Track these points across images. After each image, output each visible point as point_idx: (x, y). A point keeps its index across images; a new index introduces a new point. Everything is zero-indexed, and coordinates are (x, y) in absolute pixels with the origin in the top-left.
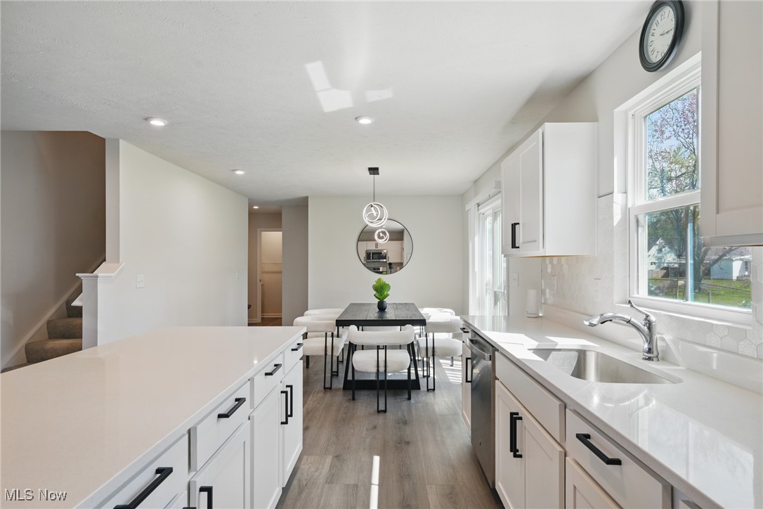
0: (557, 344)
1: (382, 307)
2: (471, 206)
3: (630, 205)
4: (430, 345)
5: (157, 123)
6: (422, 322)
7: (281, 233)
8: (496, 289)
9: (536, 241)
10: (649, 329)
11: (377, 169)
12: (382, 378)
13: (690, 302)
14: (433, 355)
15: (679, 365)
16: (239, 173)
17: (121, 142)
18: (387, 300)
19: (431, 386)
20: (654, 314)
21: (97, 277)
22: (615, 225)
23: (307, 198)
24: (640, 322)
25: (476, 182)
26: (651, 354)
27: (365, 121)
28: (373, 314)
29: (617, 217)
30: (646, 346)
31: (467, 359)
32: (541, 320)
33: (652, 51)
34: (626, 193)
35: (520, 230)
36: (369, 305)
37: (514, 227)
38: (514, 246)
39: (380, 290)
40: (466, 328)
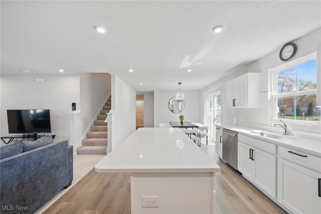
0: (255, 132)
1: (182, 123)
2: (205, 94)
3: (272, 95)
4: (199, 133)
5: (131, 71)
6: (197, 127)
7: (143, 101)
8: (215, 118)
9: (244, 104)
10: (285, 127)
11: (181, 83)
13: (295, 120)
14: (200, 136)
16: (141, 84)
17: (116, 76)
18: (183, 121)
20: (287, 123)
21: (112, 114)
22: (269, 100)
23: (154, 91)
24: (283, 125)
25: (206, 87)
26: (286, 133)
27: (189, 71)
28: (180, 125)
29: (269, 98)
30: (284, 131)
31: (221, 136)
32: (237, 125)
33: (284, 56)
34: (271, 91)
35: (236, 101)
36: (178, 122)
37: (234, 100)
38: (234, 105)
39: (181, 118)
40: (218, 128)
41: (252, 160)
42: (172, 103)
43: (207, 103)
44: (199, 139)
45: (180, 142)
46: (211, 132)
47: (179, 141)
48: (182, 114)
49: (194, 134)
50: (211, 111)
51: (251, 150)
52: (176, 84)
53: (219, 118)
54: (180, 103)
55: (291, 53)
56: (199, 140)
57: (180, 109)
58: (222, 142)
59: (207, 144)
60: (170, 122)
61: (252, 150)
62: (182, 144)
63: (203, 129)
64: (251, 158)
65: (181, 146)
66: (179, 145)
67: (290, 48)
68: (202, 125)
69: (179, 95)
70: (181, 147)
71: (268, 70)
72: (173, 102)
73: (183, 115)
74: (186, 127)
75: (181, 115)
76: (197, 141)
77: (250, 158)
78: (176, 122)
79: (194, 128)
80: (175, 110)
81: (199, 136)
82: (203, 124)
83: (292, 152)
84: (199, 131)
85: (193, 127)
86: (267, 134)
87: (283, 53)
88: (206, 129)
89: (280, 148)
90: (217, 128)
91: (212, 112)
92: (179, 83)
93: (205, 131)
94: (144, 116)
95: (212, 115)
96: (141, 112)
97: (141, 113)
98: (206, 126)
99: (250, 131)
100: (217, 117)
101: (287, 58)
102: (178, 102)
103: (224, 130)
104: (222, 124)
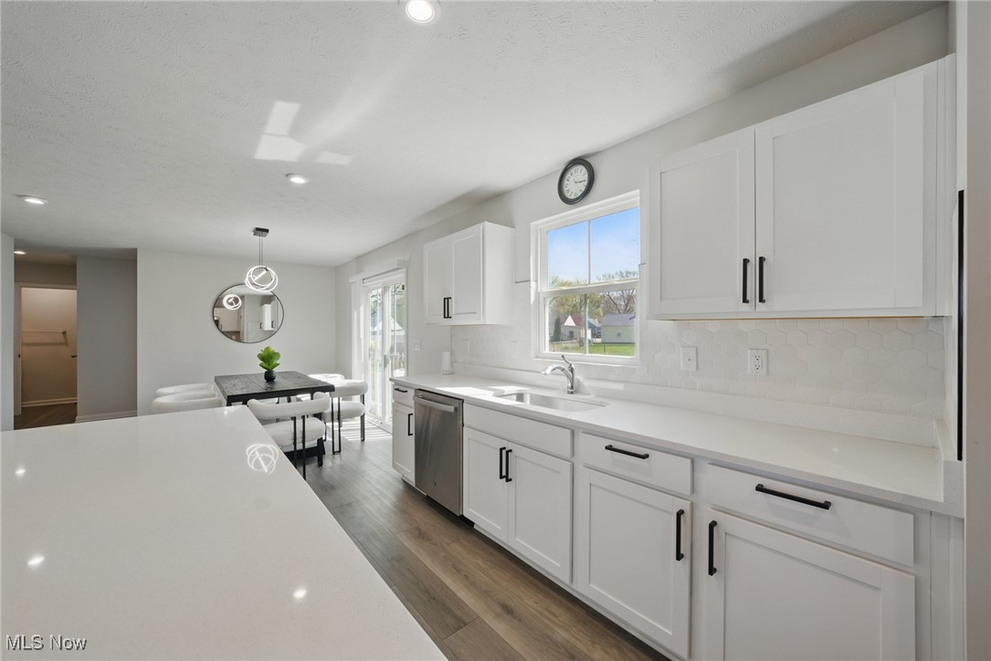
0: (504, 392)
1: (269, 377)
2: (355, 279)
3: (539, 290)
4: (336, 409)
6: (330, 389)
8: (386, 353)
9: (475, 313)
10: (572, 372)
11: (267, 231)
12: (300, 446)
13: (587, 354)
15: (589, 394)
16: (33, 201)
18: (276, 370)
19: (337, 449)
20: (574, 364)
22: (532, 302)
23: (134, 249)
24: (566, 367)
25: (358, 258)
26: (573, 389)
27: (298, 180)
28: (261, 385)
29: (532, 299)
30: (570, 385)
31: (409, 415)
32: (453, 375)
33: (569, 191)
34: (536, 281)
35: (452, 303)
36: (255, 375)
37: (447, 300)
38: (447, 316)
39: (268, 359)
40: (401, 388)
41: (508, 480)
42: (231, 304)
43: (362, 309)
44: (336, 424)
45: (262, 451)
46: (374, 399)
47: (262, 445)
48: (273, 344)
49: (319, 416)
50: (374, 333)
51: (504, 452)
52: (243, 232)
53: (398, 355)
54: (267, 308)
55: (583, 187)
56: (336, 429)
57: (267, 326)
58: (412, 431)
59: (363, 440)
60: (216, 378)
61: (508, 452)
62: (273, 458)
63: (348, 392)
64: (504, 474)
65: (266, 464)
66: (257, 464)
67: (580, 174)
68: (346, 378)
69: (256, 273)
70: (266, 471)
71: (532, 224)
72: (236, 300)
73: (275, 348)
74: (289, 394)
75: (268, 348)
76: (329, 433)
77: (501, 477)
78: (245, 376)
79: (317, 394)
80: (249, 330)
81: (338, 416)
82: (348, 375)
83: (614, 447)
84: (336, 400)
85: (313, 390)
86: (532, 395)
87: (566, 182)
88: (360, 391)
89: (582, 439)
90: (398, 390)
91: (379, 337)
92: (258, 229)
93: (357, 399)
94: (79, 359)
95: (379, 347)
96: (62, 340)
97: (66, 344)
98: (360, 381)
99: (492, 393)
100: (392, 350)
101: (573, 197)
102: (262, 304)
103: (421, 393)
104: (408, 374)
